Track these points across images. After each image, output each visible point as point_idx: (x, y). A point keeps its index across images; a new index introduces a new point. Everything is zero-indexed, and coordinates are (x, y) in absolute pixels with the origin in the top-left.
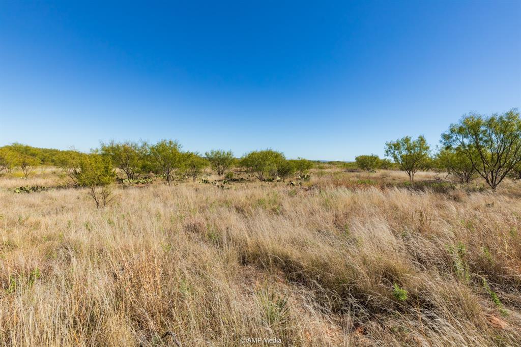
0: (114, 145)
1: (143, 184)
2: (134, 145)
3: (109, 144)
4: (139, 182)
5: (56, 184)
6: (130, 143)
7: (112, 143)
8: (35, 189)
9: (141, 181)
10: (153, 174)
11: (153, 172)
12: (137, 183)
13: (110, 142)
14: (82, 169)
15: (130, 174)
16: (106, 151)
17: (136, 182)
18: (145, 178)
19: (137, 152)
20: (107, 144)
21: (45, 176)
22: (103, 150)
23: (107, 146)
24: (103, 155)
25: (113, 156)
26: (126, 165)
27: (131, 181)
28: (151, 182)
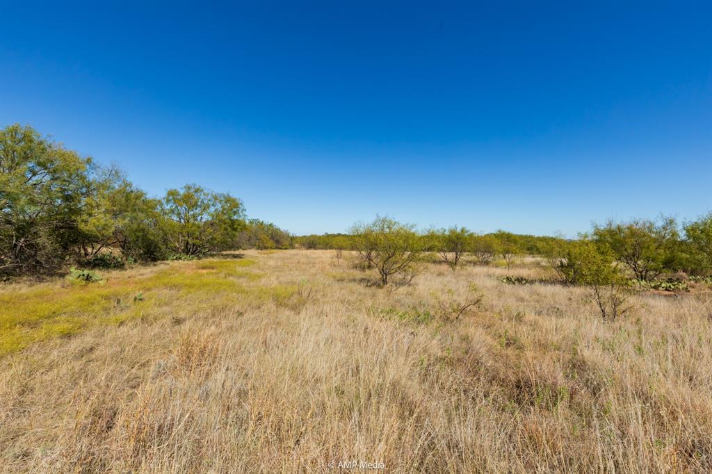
0: (614, 227)
1: (666, 290)
2: (648, 225)
3: (605, 226)
4: (659, 286)
5: (538, 277)
6: (641, 222)
7: (610, 224)
8: (520, 280)
9: (663, 285)
10: (684, 274)
11: (685, 271)
12: (656, 288)
13: (608, 222)
14: (570, 260)
15: (641, 272)
16: (601, 236)
17: (653, 285)
18: (670, 280)
19: (653, 235)
20: (603, 225)
21: (523, 266)
22: (595, 234)
23: (602, 228)
24: (597, 241)
25: (611, 244)
26: (634, 256)
27: (643, 283)
28: (686, 290)
